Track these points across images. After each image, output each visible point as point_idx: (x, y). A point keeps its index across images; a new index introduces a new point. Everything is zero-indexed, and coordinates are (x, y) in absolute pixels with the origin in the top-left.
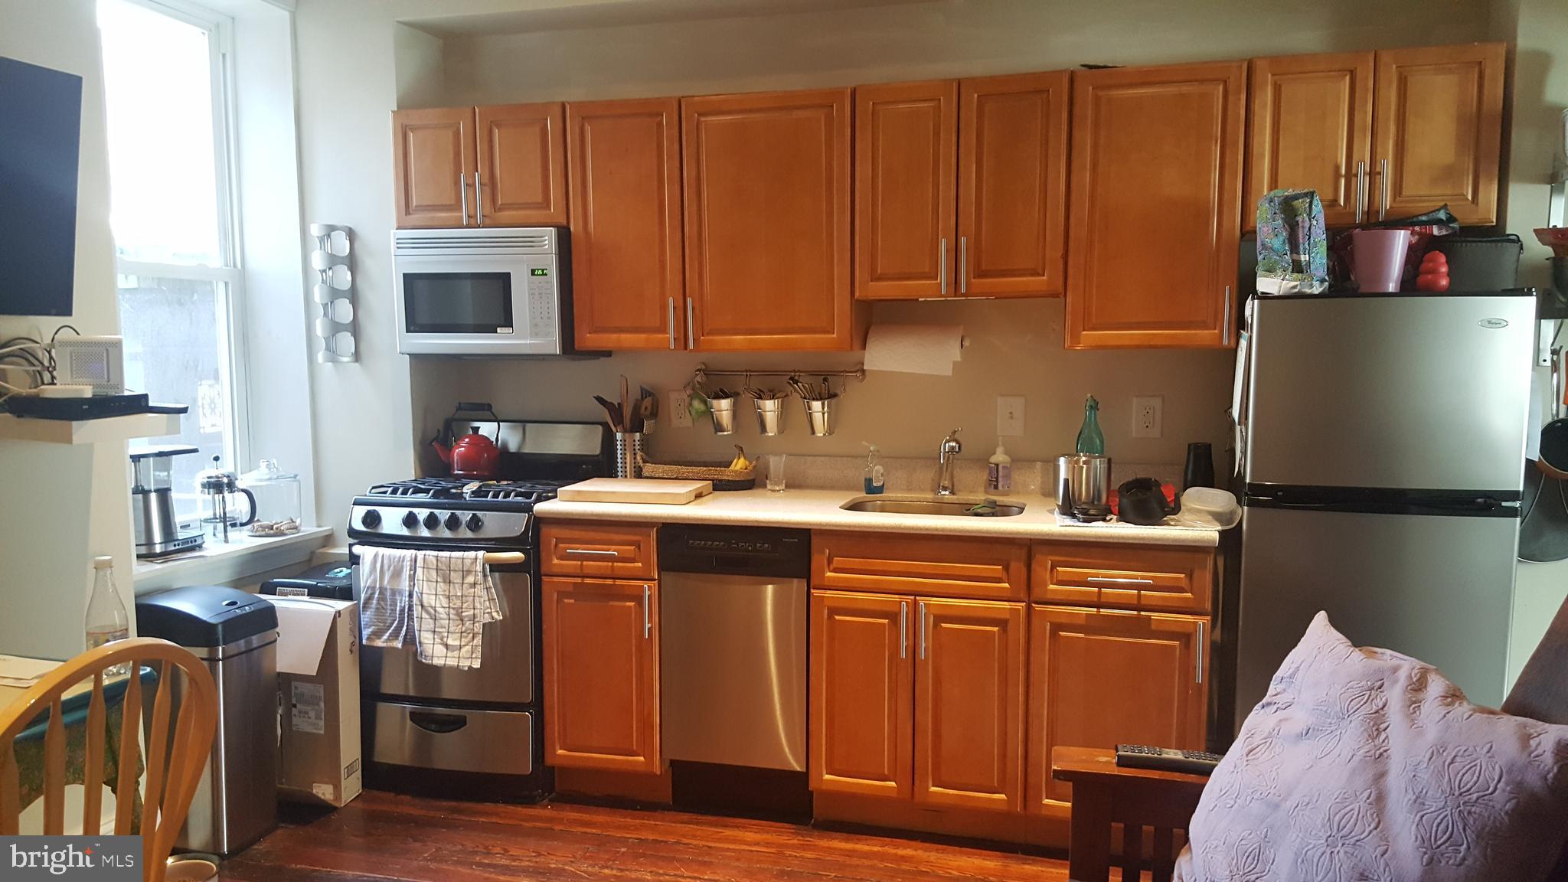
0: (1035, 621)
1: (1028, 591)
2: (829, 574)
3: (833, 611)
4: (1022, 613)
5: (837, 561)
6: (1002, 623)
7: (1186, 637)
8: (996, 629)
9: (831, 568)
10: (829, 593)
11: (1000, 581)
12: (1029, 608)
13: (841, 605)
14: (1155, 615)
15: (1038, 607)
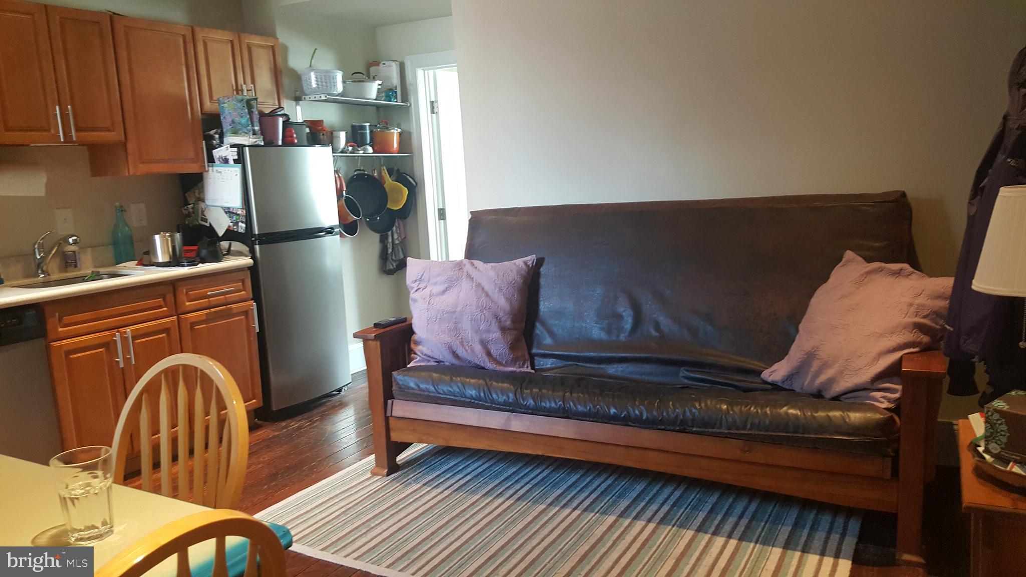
0: (183, 325)
1: (177, 310)
2: (60, 329)
3: (68, 353)
4: (176, 321)
5: (67, 319)
6: (166, 330)
7: (246, 313)
8: (164, 335)
9: (61, 325)
10: (64, 342)
11: (161, 307)
12: (179, 319)
13: (72, 347)
14: (233, 306)
15: (183, 316)
